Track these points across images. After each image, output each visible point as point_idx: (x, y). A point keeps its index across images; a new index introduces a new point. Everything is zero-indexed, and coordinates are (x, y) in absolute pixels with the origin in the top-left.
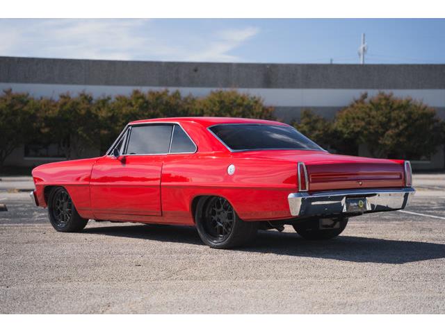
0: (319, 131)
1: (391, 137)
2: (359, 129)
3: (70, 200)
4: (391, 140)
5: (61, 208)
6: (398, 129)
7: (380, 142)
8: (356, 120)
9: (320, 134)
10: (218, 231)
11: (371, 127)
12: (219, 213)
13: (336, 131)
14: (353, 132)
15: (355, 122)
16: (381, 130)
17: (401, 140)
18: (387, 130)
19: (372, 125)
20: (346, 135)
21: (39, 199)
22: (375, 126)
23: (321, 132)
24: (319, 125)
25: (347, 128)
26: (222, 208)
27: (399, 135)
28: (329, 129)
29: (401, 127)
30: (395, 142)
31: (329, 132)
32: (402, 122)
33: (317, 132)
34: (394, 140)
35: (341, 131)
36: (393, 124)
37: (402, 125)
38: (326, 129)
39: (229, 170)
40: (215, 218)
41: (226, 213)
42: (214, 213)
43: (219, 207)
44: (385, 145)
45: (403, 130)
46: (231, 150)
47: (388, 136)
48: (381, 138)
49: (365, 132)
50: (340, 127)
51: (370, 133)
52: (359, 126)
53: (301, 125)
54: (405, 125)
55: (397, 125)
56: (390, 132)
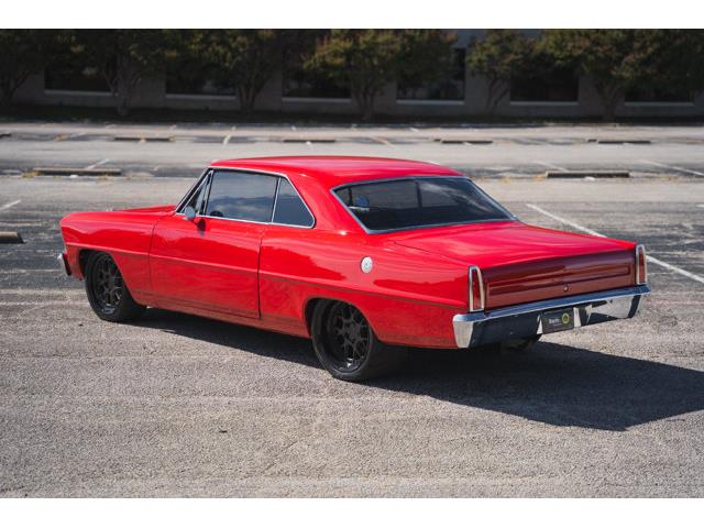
0: (516, 54)
1: (632, 65)
2: (580, 52)
3: (119, 274)
4: (631, 69)
5: (106, 284)
6: (645, 52)
7: (614, 73)
8: (577, 37)
9: (518, 60)
10: (346, 352)
11: (599, 48)
12: (348, 325)
13: (543, 54)
14: (570, 56)
15: (574, 41)
16: (615, 55)
17: (648, 71)
18: (627, 54)
19: (602, 46)
20: (559, 62)
21: (71, 264)
22: (605, 48)
23: (520, 56)
24: (516, 46)
25: (561, 50)
26: (352, 319)
27: (646, 62)
28: (531, 50)
29: (650, 50)
30: (639, 74)
31: (533, 54)
32: (652, 42)
33: (512, 57)
34: (636, 70)
35: (552, 55)
36: (637, 45)
37: (651, 46)
38: (528, 51)
39: (363, 265)
40: (341, 332)
41: (359, 326)
42: (340, 324)
43: (348, 317)
44: (622, 79)
45: (653, 54)
46: (367, 231)
47: (627, 63)
48: (616, 68)
49: (591, 57)
50: (551, 47)
51: (597, 58)
52: (580, 48)
53: (487, 45)
54: (656, 45)
55: (643, 48)
56: (630, 58)
